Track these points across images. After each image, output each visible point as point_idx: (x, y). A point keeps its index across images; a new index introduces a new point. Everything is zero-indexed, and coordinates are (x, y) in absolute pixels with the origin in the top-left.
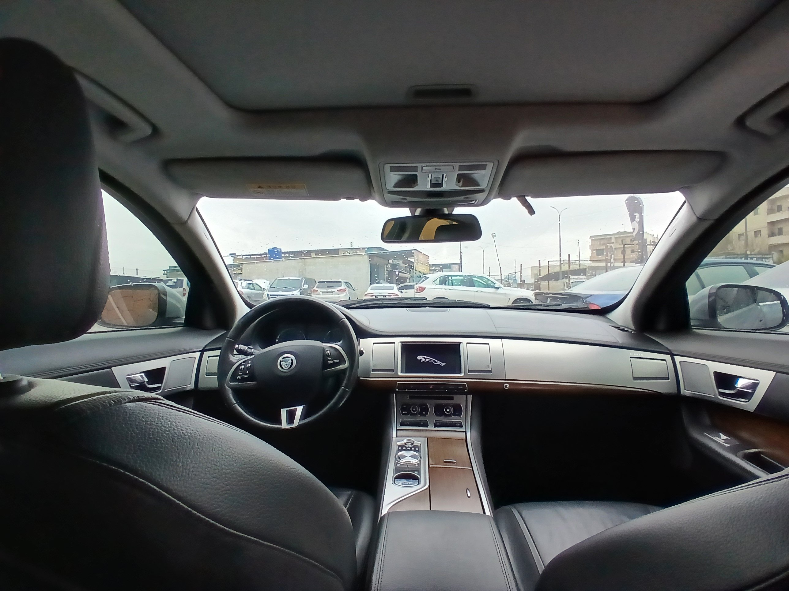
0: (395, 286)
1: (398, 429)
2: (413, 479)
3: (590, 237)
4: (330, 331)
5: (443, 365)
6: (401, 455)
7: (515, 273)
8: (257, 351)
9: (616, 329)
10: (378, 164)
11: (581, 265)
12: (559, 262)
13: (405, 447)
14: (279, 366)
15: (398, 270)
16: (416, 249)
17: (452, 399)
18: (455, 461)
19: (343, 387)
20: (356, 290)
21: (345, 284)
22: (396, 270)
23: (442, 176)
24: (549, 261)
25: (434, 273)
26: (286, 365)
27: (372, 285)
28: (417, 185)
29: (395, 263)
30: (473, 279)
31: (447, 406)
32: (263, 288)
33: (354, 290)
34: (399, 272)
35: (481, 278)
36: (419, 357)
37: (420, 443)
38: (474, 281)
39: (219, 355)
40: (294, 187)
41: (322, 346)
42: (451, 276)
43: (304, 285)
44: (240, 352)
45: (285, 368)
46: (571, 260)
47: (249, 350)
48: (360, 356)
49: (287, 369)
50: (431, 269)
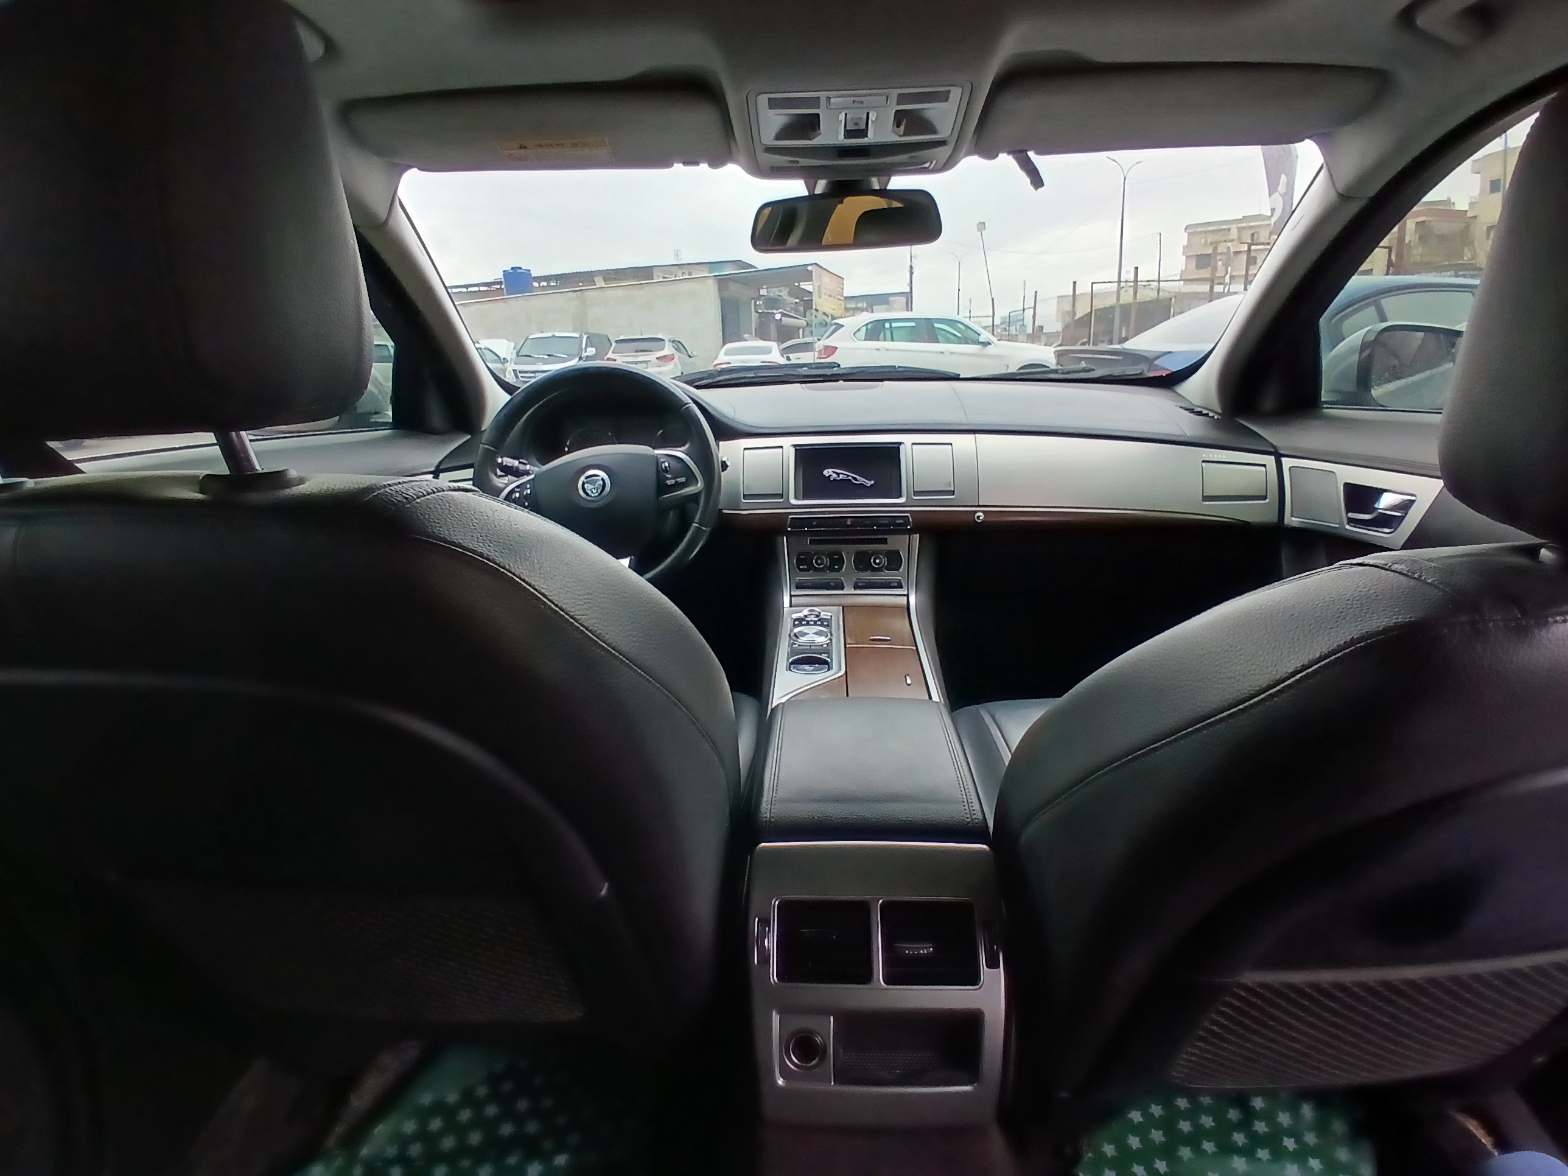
0: (773, 345)
1: (792, 594)
2: (819, 664)
3: (1186, 229)
4: (661, 431)
5: (869, 485)
6: (799, 632)
7: (1024, 310)
8: (535, 469)
9: (1186, 412)
10: (746, 93)
11: (1160, 290)
12: (1116, 284)
13: (805, 620)
14: (581, 492)
15: (780, 311)
16: (816, 264)
17: (885, 541)
18: (888, 638)
19: (694, 524)
20: (695, 356)
21: (671, 344)
22: (775, 311)
23: (865, 116)
24: (1093, 283)
25: (854, 316)
26: (593, 490)
27: (729, 346)
28: (820, 134)
29: (772, 295)
30: (936, 325)
31: (876, 553)
32: (502, 357)
33: (690, 357)
34: (783, 315)
35: (951, 322)
36: (826, 473)
37: (830, 614)
38: (937, 330)
39: (472, 477)
40: (584, 145)
41: (653, 454)
42: (890, 321)
43: (586, 348)
44: (508, 471)
45: (593, 495)
46: (1139, 280)
47: (522, 467)
48: (723, 471)
49: (595, 497)
50: (848, 306)
